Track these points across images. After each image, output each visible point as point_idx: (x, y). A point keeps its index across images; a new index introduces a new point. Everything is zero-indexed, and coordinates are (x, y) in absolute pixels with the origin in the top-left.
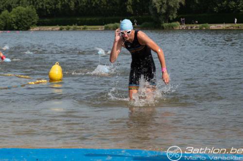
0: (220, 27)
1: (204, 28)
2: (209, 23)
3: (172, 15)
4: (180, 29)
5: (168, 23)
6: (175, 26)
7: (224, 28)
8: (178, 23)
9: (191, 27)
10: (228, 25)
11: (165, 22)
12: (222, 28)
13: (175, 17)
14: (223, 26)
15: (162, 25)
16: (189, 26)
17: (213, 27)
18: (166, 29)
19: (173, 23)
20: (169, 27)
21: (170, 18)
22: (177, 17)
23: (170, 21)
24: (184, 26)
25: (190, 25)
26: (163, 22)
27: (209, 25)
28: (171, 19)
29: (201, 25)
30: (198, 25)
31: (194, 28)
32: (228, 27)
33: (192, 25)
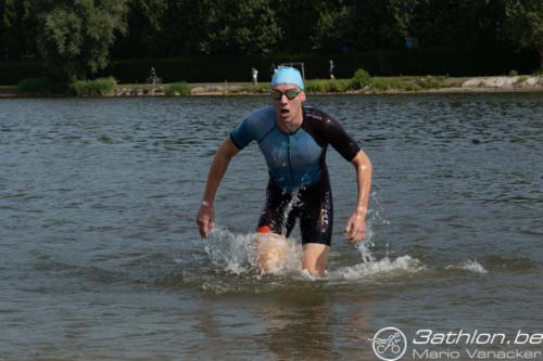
0: (215, 90)
1: (177, 94)
2: (189, 82)
3: (96, 60)
4: (115, 96)
5: (87, 80)
6: (104, 87)
7: (226, 93)
8: (112, 80)
9: (145, 92)
10: (235, 86)
11: (79, 79)
12: (221, 93)
13: (104, 65)
14: (222, 88)
15: (71, 86)
16: (140, 88)
17: (198, 89)
18: (81, 97)
19: (100, 81)
20: (90, 90)
21: (90, 67)
22: (109, 66)
23: (91, 76)
24: (127, 89)
25: (141, 85)
26: (75, 77)
27: (189, 85)
28: (94, 70)
29: (168, 86)
30: (162, 87)
31: (152, 93)
32: (233, 92)
33: (147, 86)
